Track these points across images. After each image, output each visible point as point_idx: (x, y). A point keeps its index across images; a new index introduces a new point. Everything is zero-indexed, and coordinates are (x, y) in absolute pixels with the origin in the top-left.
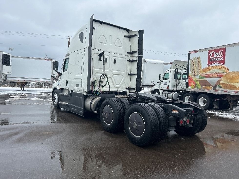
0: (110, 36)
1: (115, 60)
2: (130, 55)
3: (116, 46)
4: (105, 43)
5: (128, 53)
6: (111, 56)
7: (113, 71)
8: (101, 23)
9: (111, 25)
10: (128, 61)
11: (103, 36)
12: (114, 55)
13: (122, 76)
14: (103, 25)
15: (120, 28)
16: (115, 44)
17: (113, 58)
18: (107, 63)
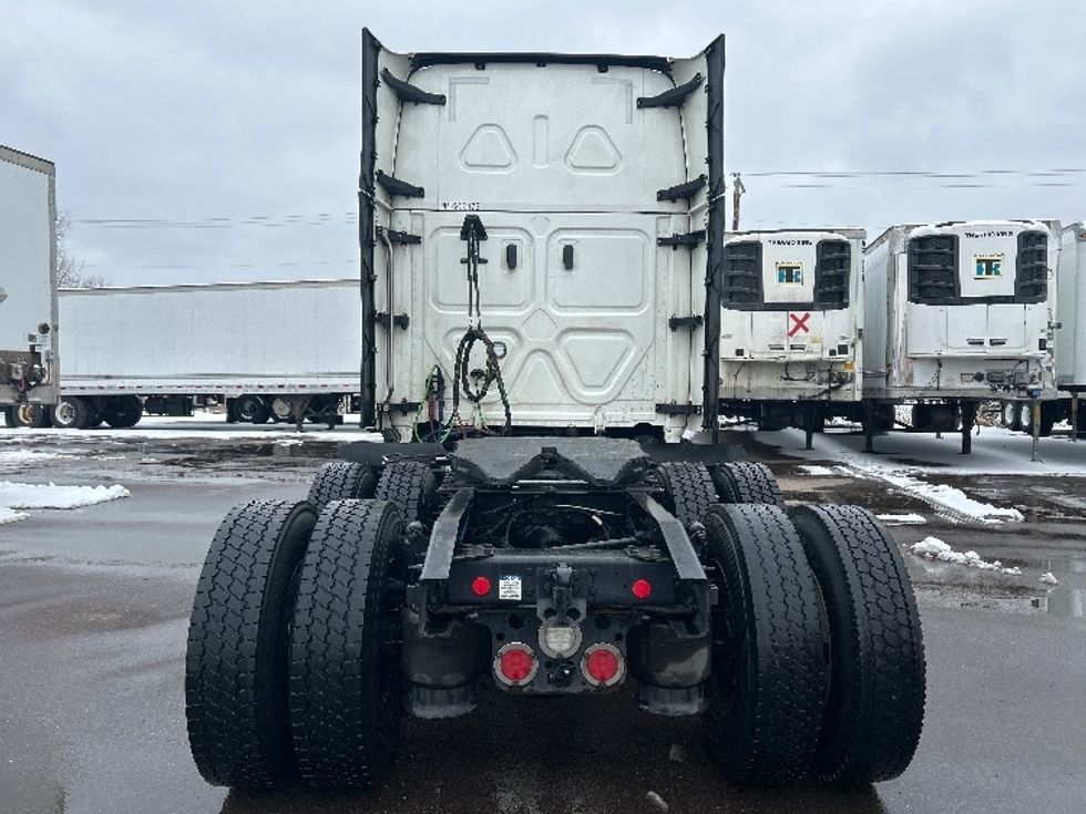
0: (538, 120)
1: (569, 252)
2: (679, 206)
3: (575, 167)
4: (505, 167)
5: (662, 196)
6: (545, 230)
7: (558, 313)
8: (481, 61)
9: (541, 60)
10: (663, 242)
11: (493, 131)
12: (559, 221)
13: (621, 338)
14: (494, 73)
15: (603, 63)
16: (571, 158)
17: (557, 238)
18: (519, 271)
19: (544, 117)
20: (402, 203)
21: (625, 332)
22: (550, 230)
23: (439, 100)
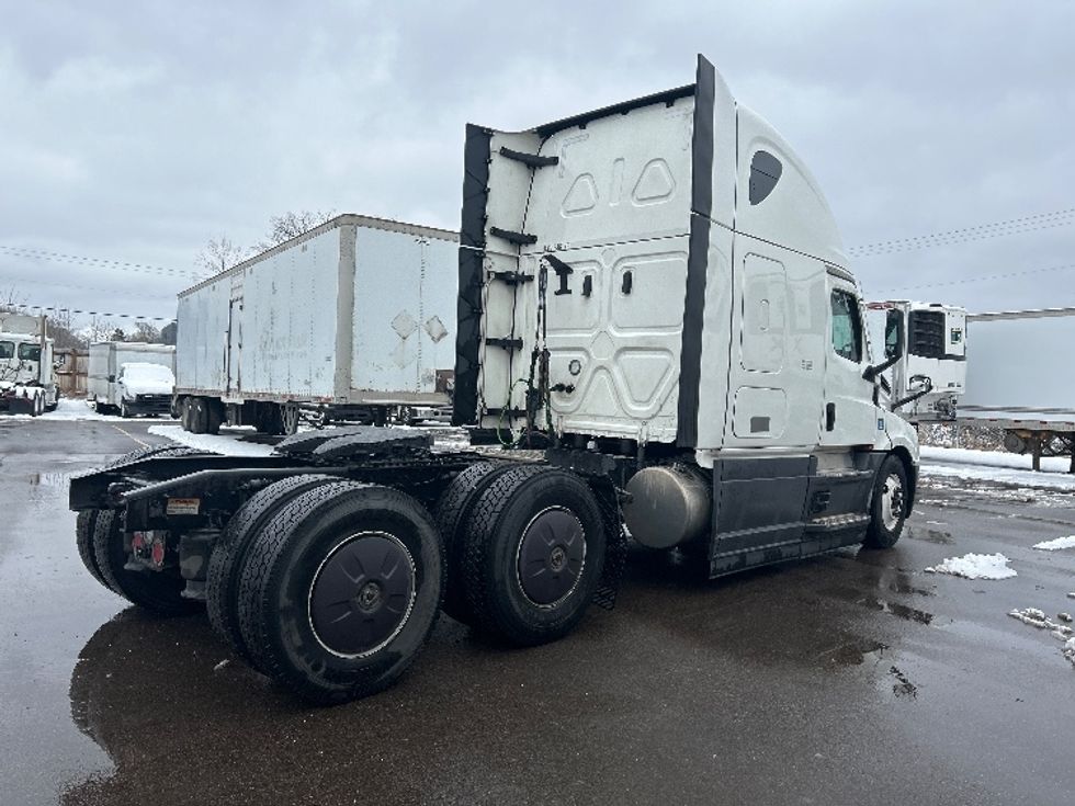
0: (617, 163)
1: (628, 278)
3: (640, 200)
4: (592, 208)
6: (611, 260)
7: (617, 334)
8: (582, 121)
11: (586, 179)
12: (621, 251)
13: (664, 356)
14: (592, 128)
16: (638, 192)
17: (619, 267)
18: (592, 299)
19: (622, 159)
20: (524, 250)
21: (664, 350)
22: (615, 259)
23: (554, 161)
